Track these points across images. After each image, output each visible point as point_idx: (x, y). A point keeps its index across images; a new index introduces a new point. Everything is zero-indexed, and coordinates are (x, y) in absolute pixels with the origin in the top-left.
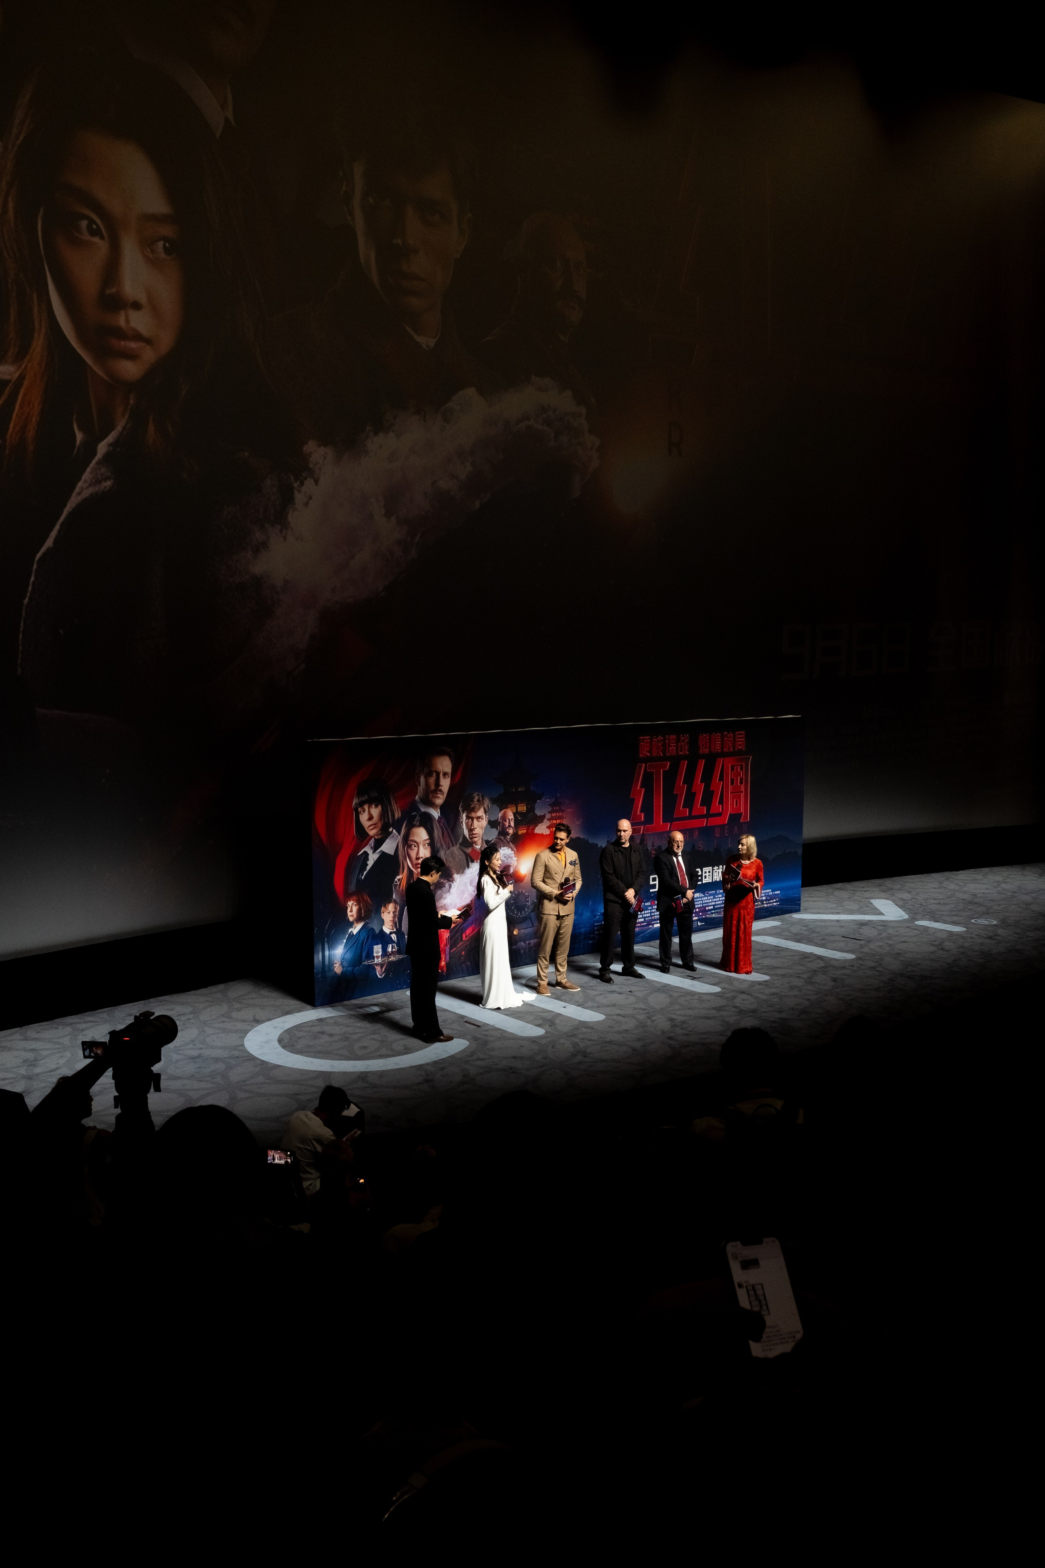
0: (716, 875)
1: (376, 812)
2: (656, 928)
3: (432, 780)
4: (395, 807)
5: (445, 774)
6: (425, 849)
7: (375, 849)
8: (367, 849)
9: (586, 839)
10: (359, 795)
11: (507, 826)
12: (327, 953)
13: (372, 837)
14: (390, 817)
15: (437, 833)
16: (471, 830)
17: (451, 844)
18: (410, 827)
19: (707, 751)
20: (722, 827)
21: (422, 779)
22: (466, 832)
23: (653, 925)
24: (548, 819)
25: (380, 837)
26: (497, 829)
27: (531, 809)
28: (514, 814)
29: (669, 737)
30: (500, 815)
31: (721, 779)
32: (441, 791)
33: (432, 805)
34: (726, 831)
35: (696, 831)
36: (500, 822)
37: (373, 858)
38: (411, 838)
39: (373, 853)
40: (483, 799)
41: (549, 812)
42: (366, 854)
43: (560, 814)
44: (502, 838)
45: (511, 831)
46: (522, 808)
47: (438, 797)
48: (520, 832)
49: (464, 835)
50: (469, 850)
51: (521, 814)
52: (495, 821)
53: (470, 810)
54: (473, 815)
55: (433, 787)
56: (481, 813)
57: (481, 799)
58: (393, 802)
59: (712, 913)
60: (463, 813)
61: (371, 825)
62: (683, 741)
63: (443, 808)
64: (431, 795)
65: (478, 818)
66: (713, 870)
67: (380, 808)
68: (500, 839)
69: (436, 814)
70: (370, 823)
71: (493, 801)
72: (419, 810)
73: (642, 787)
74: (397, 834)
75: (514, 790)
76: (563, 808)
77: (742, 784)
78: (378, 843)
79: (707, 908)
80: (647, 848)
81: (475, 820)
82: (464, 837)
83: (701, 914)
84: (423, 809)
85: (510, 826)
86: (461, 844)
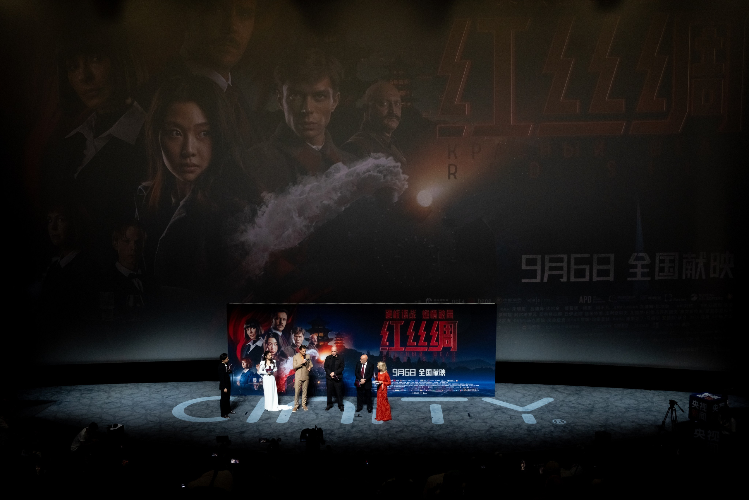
0: (434, 373)
1: (253, 331)
2: (397, 391)
3: (278, 321)
4: (262, 329)
5: (284, 319)
6: (275, 346)
7: (253, 343)
8: (250, 343)
9: (355, 350)
10: (246, 324)
11: (314, 341)
12: (234, 378)
13: (252, 340)
14: (260, 333)
15: (280, 340)
16: (296, 341)
17: (287, 346)
18: (268, 337)
19: (428, 318)
20: (438, 352)
21: (274, 320)
22: (294, 342)
23: (395, 390)
24: (335, 340)
25: (255, 340)
26: (309, 342)
27: (326, 335)
28: (318, 337)
29: (403, 310)
30: (310, 336)
31: (437, 330)
32: (282, 325)
33: (278, 330)
34: (441, 354)
35: (421, 353)
36: (310, 340)
37: (252, 347)
38: (269, 341)
39: (253, 345)
40: (302, 330)
41: (335, 337)
42: (250, 346)
43: (341, 339)
44: (311, 345)
45: (316, 343)
46: (322, 335)
47: (281, 328)
48: (320, 344)
49: (293, 342)
50: (295, 349)
51: (320, 337)
52: (308, 338)
53: (296, 333)
54: (297, 335)
55: (278, 324)
56: (301, 335)
57: (301, 330)
58: (261, 328)
59: (433, 390)
60: (293, 334)
61: (252, 335)
62: (412, 313)
63: (283, 332)
64: (277, 326)
65: (300, 337)
66: (432, 371)
67: (255, 329)
68: (311, 346)
69: (280, 334)
70: (251, 334)
71: (307, 331)
72: (272, 331)
73: (387, 331)
74: (263, 339)
75: (317, 327)
76: (342, 336)
77: (452, 333)
78: (254, 342)
79: (429, 387)
80: (390, 357)
81: (298, 337)
82: (293, 343)
83: (424, 389)
84: (274, 331)
85: (315, 341)
86: (292, 346)
